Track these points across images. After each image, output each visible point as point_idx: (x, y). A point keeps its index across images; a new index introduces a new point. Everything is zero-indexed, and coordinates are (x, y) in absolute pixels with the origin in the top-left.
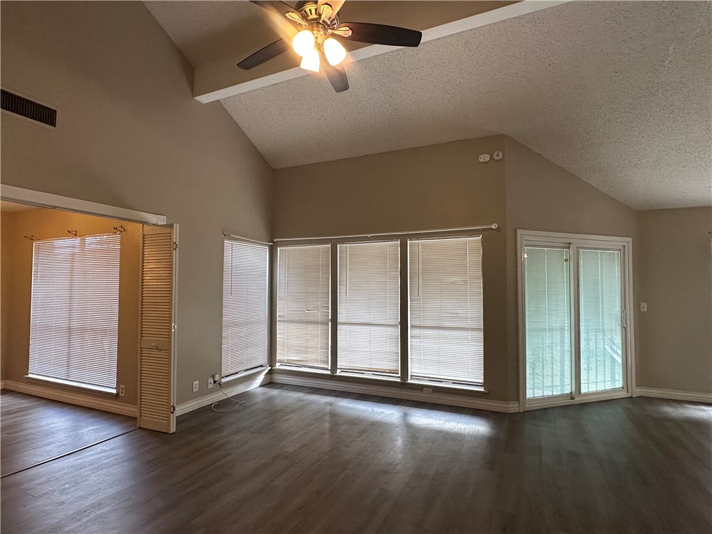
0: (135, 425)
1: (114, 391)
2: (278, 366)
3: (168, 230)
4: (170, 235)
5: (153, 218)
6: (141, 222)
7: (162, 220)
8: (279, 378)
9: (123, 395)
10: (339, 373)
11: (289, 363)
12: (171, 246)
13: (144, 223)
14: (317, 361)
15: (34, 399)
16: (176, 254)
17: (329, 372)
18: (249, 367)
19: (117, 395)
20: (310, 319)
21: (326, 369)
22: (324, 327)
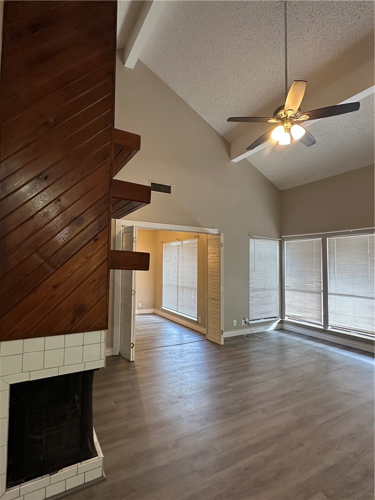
0: (205, 338)
1: (196, 320)
2: (286, 319)
3: (218, 237)
4: (219, 239)
5: (211, 231)
6: (206, 233)
7: (215, 231)
8: (287, 327)
9: (200, 322)
10: (329, 328)
11: (294, 317)
12: (220, 245)
13: (207, 233)
14: (314, 319)
15: (164, 319)
16: (222, 249)
17: (322, 327)
18: (267, 317)
19: (197, 322)
20: (308, 289)
21: (321, 325)
22: (318, 295)
